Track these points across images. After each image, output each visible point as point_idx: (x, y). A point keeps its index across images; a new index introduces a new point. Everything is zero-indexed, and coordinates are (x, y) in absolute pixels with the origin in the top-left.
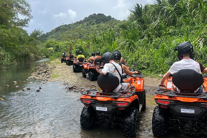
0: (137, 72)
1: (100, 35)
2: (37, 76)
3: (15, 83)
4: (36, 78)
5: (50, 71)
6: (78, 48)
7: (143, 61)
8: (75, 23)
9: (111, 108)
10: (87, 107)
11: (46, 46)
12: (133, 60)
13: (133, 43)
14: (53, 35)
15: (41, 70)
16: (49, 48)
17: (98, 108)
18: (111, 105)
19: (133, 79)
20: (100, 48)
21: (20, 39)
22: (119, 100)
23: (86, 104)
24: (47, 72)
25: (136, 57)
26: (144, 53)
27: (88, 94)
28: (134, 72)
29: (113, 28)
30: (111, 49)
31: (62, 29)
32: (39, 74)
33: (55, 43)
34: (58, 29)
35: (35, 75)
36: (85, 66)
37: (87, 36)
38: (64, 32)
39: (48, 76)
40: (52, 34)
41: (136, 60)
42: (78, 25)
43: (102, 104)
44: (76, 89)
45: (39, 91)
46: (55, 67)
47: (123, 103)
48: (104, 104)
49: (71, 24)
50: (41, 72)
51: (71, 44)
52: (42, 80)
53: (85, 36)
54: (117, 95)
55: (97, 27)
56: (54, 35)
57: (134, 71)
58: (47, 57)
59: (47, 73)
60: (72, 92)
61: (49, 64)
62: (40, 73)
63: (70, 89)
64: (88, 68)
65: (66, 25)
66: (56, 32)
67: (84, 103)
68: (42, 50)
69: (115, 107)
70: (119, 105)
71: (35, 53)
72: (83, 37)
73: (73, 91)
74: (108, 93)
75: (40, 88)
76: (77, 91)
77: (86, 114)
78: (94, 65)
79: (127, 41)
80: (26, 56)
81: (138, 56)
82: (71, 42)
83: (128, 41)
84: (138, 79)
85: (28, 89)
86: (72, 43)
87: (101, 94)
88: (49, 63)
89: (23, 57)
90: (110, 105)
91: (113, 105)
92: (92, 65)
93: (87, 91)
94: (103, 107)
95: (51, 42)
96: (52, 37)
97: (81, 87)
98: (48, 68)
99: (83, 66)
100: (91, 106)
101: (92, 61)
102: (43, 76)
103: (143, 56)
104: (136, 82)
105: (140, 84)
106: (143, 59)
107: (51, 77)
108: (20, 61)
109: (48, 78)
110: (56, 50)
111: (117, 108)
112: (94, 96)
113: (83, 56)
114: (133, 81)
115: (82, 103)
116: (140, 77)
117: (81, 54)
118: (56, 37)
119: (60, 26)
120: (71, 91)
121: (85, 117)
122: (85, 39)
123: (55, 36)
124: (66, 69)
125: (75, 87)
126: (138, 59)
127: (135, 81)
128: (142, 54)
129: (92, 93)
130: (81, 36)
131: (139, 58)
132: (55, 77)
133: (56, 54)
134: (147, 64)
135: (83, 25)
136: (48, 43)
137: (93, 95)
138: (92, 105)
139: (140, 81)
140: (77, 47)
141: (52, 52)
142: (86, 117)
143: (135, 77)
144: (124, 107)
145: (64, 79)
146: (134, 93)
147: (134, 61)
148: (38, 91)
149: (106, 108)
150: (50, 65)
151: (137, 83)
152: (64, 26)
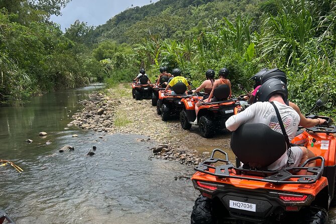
0: (323, 121)
1: (216, 29)
2: (86, 122)
3: (43, 135)
4: (83, 126)
5: (110, 110)
6: (166, 60)
7: (321, 90)
8: (156, 4)
9: (266, 205)
10: (205, 199)
11: (96, 57)
12: (297, 89)
13: (297, 47)
14: (110, 32)
15: (91, 109)
16: (104, 61)
17: (233, 204)
18: (264, 198)
19: (310, 137)
20: (216, 58)
21: (45, 42)
22: (285, 188)
23: (205, 192)
24: (105, 112)
25: (304, 82)
26: (325, 70)
27: (208, 170)
28: (315, 120)
29: (244, 11)
30: (242, 61)
31: (128, 19)
32: (88, 117)
33: (116, 49)
34: (121, 18)
35: (79, 118)
36: (189, 104)
37: (184, 33)
38: (134, 23)
39: (107, 122)
40: (107, 30)
41: (304, 89)
42: (165, 6)
43: (244, 196)
44: (170, 152)
45: (93, 154)
46: (119, 102)
47: (295, 197)
48: (249, 196)
49: (148, 6)
50: (91, 112)
51: (151, 52)
52: (96, 130)
53: (179, 33)
54: (281, 176)
55: (206, 10)
56: (112, 30)
57: (316, 117)
58: (100, 80)
59: (103, 116)
60: (161, 158)
61: (107, 95)
62: (90, 114)
63: (157, 151)
64: (197, 108)
65: (137, 9)
66: (116, 25)
67: (201, 191)
68: (89, 66)
69: (275, 205)
70: (286, 200)
71: (75, 72)
72: (174, 35)
73: (163, 157)
74: (258, 169)
75: (94, 148)
76: (171, 156)
77: (203, 213)
78: (212, 101)
79: (283, 43)
80: (58, 79)
81: (310, 78)
82: (150, 48)
83: (285, 43)
84: (322, 136)
85: (70, 148)
86: (153, 48)
87: (239, 172)
88: (106, 93)
89: (52, 80)
90: (262, 198)
91: (271, 199)
92: (206, 101)
93: (206, 163)
94: (246, 201)
95: (108, 48)
96: (109, 37)
97: (178, 149)
98: (104, 105)
99: (183, 104)
100: (217, 198)
101: (208, 91)
102: (97, 121)
103: (321, 79)
104: (316, 143)
105: (327, 148)
106: (321, 85)
107: (114, 123)
108: (48, 88)
109: (107, 126)
110: (118, 65)
111: (281, 207)
112: (225, 177)
113: (183, 79)
114: (311, 142)
115: (196, 188)
116: (328, 133)
117: (180, 75)
118: (118, 36)
119: (125, 12)
120: (159, 157)
121: (201, 219)
122: (180, 40)
123: (115, 34)
124: (143, 108)
125: (167, 147)
126: (309, 87)
127: (314, 141)
128: (318, 73)
129: (218, 168)
130: (170, 32)
131: (312, 83)
132: (121, 124)
133: (117, 74)
134: (332, 97)
135: (175, 7)
136: (100, 49)
137: (222, 174)
138: (220, 196)
139: (328, 141)
140: (165, 58)
141: (109, 68)
142: (204, 219)
143: (315, 132)
144: (297, 206)
145: (140, 128)
146: (321, 173)
147: (300, 90)
148: (91, 154)
149: (254, 206)
150: (108, 98)
151: (319, 146)
152: (133, 10)
